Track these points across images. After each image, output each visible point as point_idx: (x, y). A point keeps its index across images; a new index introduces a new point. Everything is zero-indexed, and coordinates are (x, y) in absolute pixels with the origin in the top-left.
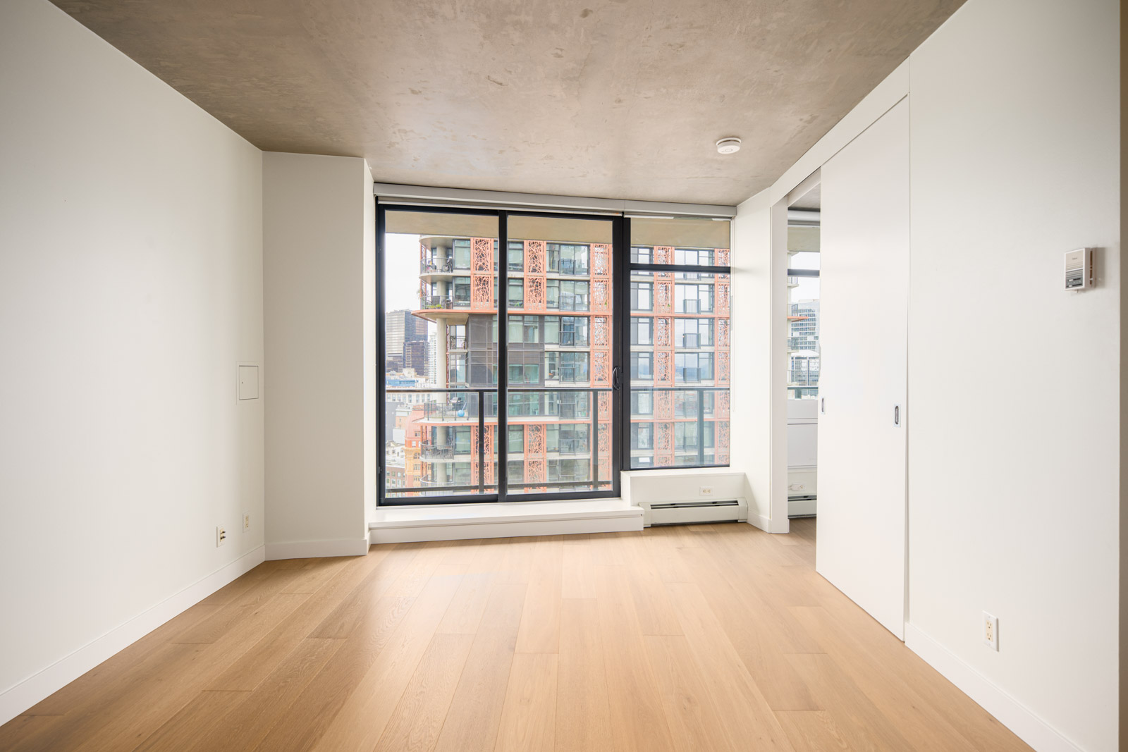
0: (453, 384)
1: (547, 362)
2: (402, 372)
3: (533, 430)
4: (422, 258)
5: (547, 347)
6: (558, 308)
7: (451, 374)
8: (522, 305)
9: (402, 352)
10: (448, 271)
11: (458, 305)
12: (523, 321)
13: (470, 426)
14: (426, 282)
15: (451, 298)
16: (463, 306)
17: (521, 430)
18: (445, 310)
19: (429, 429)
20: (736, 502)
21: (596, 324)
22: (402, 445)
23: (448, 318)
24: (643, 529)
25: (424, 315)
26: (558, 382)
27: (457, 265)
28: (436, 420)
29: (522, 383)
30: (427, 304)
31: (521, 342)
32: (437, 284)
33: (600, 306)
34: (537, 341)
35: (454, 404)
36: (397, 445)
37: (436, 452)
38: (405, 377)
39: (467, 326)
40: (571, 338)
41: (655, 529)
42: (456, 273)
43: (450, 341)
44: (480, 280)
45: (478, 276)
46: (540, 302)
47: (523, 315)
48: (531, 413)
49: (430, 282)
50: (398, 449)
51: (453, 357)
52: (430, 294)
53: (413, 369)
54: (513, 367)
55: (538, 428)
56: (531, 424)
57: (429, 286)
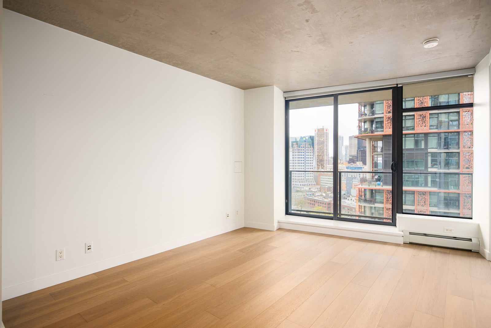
0: (376, 169)
1: (430, 159)
2: (356, 163)
3: (420, 194)
4: (359, 111)
5: (429, 150)
6: (437, 129)
7: (375, 165)
8: (413, 129)
9: (356, 154)
10: (372, 115)
11: (377, 131)
12: (414, 137)
13: (383, 190)
14: (361, 122)
15: (374, 129)
16: (379, 132)
17: (413, 194)
18: (371, 134)
19: (363, 190)
20: (471, 239)
21: (464, 136)
22: (355, 197)
23: (372, 138)
24: (403, 244)
25: (360, 137)
26: (437, 169)
27: (377, 112)
28: (365, 186)
29: (414, 169)
30: (361, 132)
31: (413, 148)
32: (367, 122)
33: (467, 125)
34: (423, 147)
35: (376, 179)
36: (353, 196)
37: (365, 201)
38: (358, 166)
39: (382, 141)
40: (447, 145)
41: (410, 245)
42: (376, 116)
43: (374, 148)
44: (389, 118)
45: (387, 116)
46: (425, 126)
47: (414, 134)
48: (420, 185)
49: (363, 122)
50: (353, 199)
51: (376, 156)
52: (363, 127)
53: (362, 162)
54: (408, 161)
55: (424, 193)
56: (419, 191)
57: (363, 124)
